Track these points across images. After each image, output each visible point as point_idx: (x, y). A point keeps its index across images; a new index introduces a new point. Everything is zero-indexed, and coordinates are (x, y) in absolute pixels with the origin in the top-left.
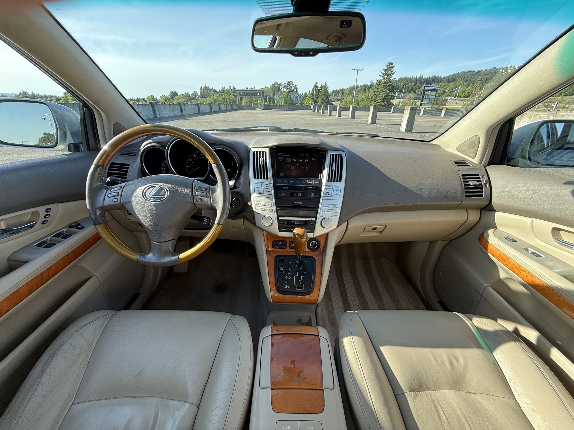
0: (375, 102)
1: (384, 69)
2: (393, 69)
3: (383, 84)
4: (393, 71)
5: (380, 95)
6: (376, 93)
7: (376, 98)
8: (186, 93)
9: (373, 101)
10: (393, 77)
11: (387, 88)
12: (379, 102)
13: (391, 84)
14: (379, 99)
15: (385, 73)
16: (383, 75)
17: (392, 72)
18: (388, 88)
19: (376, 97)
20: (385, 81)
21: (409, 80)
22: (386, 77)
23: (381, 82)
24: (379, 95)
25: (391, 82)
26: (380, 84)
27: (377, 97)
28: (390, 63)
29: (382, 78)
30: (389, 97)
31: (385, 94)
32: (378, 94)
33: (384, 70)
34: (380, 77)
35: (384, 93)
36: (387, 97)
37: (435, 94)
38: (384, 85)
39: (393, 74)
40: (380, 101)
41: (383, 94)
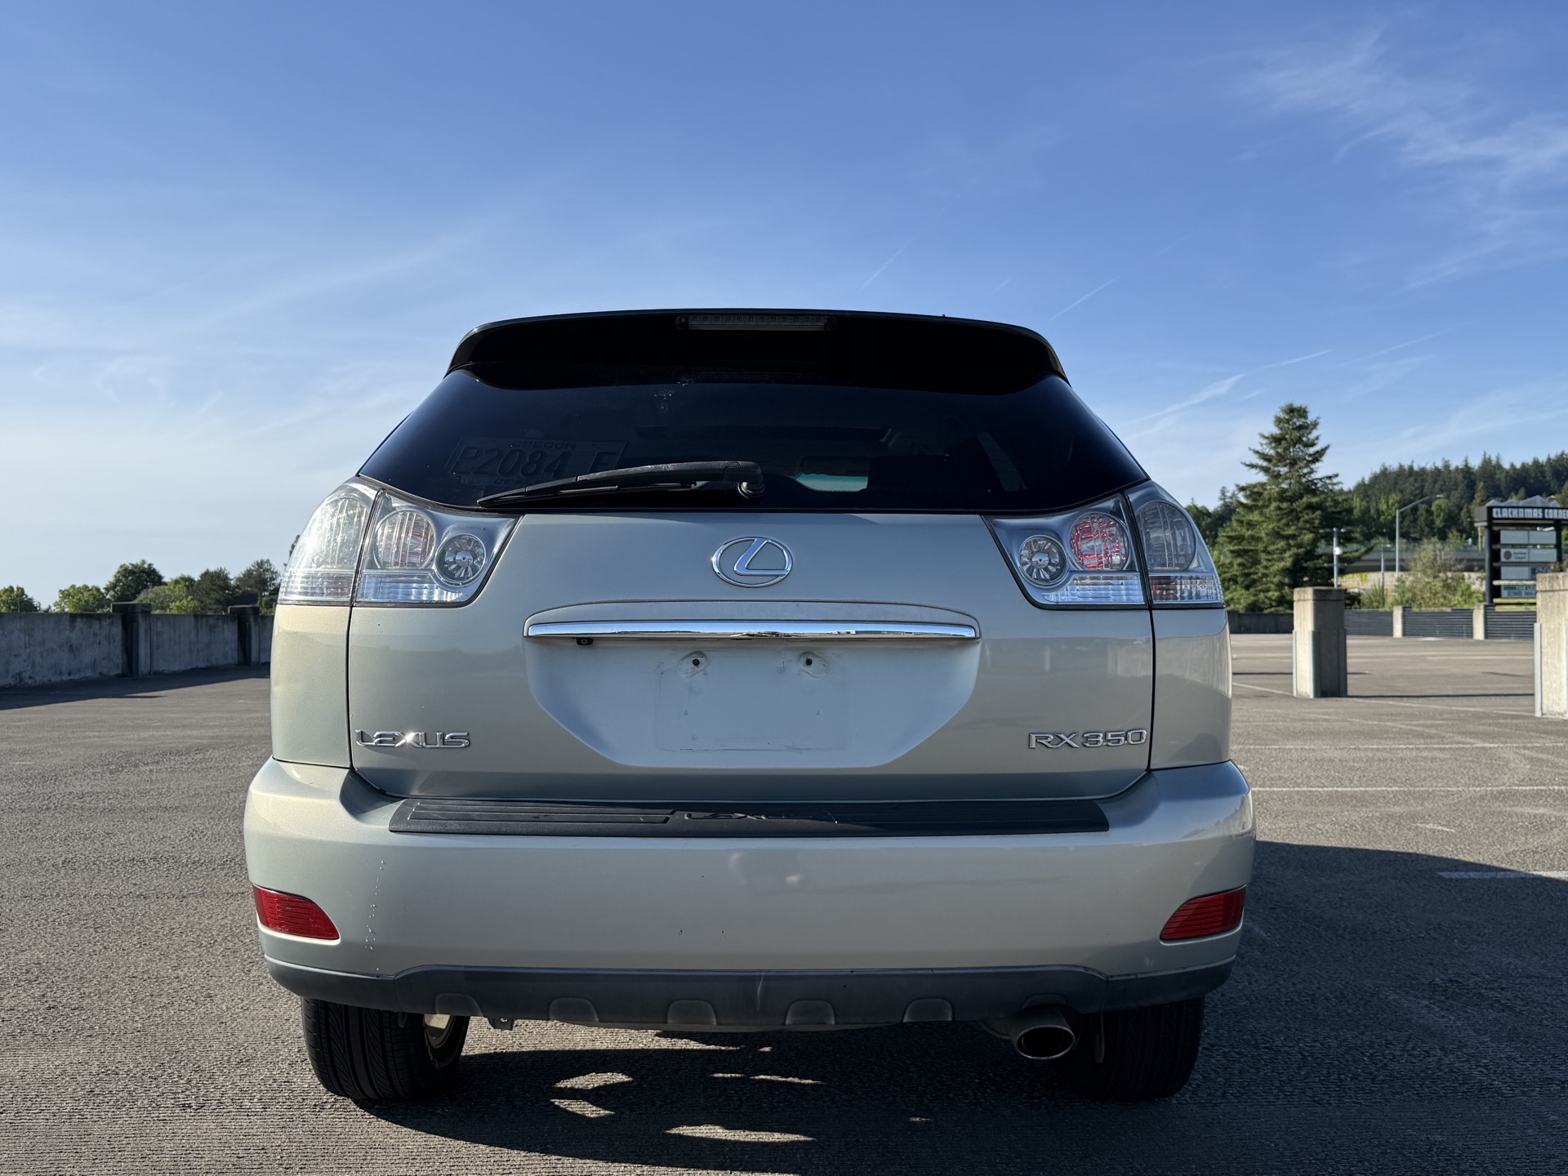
0: (1247, 588)
1: (1263, 437)
2: (1312, 436)
3: (1274, 505)
4: (1313, 445)
5: (1269, 553)
6: (1245, 546)
7: (1252, 570)
8: (212, 569)
9: (1236, 582)
10: (1321, 470)
11: (1298, 519)
12: (1273, 587)
13: (1314, 500)
14: (1265, 575)
15: (1272, 452)
16: (1265, 464)
17: (1312, 450)
18: (1306, 522)
19: (1249, 565)
20: (1284, 491)
21: (1429, 480)
22: (1284, 470)
23: (1260, 494)
24: (1263, 556)
25: (1314, 492)
26: (1261, 503)
27: (1257, 562)
28: (1291, 410)
29: (1262, 478)
30: (1320, 561)
31: (1294, 550)
32: (1255, 552)
33: (1265, 441)
34: (1254, 471)
35: (1289, 545)
36: (1309, 564)
37: (1554, 541)
38: (1279, 508)
39: (1317, 457)
40: (1276, 580)
41: (1284, 551)
